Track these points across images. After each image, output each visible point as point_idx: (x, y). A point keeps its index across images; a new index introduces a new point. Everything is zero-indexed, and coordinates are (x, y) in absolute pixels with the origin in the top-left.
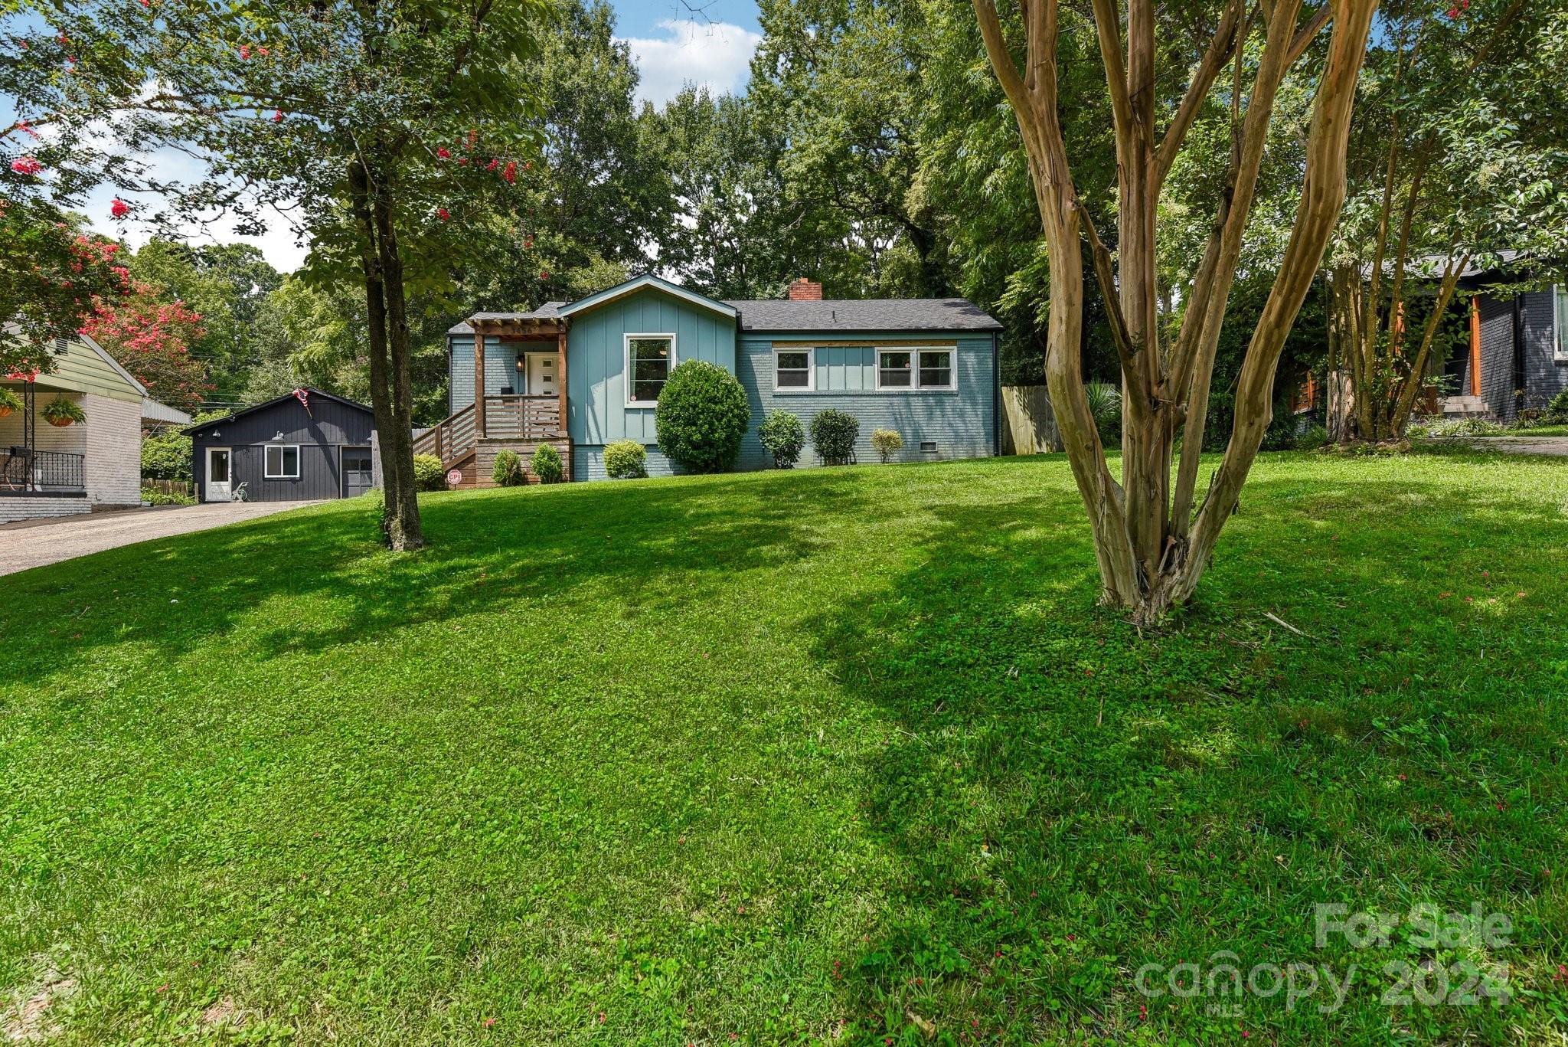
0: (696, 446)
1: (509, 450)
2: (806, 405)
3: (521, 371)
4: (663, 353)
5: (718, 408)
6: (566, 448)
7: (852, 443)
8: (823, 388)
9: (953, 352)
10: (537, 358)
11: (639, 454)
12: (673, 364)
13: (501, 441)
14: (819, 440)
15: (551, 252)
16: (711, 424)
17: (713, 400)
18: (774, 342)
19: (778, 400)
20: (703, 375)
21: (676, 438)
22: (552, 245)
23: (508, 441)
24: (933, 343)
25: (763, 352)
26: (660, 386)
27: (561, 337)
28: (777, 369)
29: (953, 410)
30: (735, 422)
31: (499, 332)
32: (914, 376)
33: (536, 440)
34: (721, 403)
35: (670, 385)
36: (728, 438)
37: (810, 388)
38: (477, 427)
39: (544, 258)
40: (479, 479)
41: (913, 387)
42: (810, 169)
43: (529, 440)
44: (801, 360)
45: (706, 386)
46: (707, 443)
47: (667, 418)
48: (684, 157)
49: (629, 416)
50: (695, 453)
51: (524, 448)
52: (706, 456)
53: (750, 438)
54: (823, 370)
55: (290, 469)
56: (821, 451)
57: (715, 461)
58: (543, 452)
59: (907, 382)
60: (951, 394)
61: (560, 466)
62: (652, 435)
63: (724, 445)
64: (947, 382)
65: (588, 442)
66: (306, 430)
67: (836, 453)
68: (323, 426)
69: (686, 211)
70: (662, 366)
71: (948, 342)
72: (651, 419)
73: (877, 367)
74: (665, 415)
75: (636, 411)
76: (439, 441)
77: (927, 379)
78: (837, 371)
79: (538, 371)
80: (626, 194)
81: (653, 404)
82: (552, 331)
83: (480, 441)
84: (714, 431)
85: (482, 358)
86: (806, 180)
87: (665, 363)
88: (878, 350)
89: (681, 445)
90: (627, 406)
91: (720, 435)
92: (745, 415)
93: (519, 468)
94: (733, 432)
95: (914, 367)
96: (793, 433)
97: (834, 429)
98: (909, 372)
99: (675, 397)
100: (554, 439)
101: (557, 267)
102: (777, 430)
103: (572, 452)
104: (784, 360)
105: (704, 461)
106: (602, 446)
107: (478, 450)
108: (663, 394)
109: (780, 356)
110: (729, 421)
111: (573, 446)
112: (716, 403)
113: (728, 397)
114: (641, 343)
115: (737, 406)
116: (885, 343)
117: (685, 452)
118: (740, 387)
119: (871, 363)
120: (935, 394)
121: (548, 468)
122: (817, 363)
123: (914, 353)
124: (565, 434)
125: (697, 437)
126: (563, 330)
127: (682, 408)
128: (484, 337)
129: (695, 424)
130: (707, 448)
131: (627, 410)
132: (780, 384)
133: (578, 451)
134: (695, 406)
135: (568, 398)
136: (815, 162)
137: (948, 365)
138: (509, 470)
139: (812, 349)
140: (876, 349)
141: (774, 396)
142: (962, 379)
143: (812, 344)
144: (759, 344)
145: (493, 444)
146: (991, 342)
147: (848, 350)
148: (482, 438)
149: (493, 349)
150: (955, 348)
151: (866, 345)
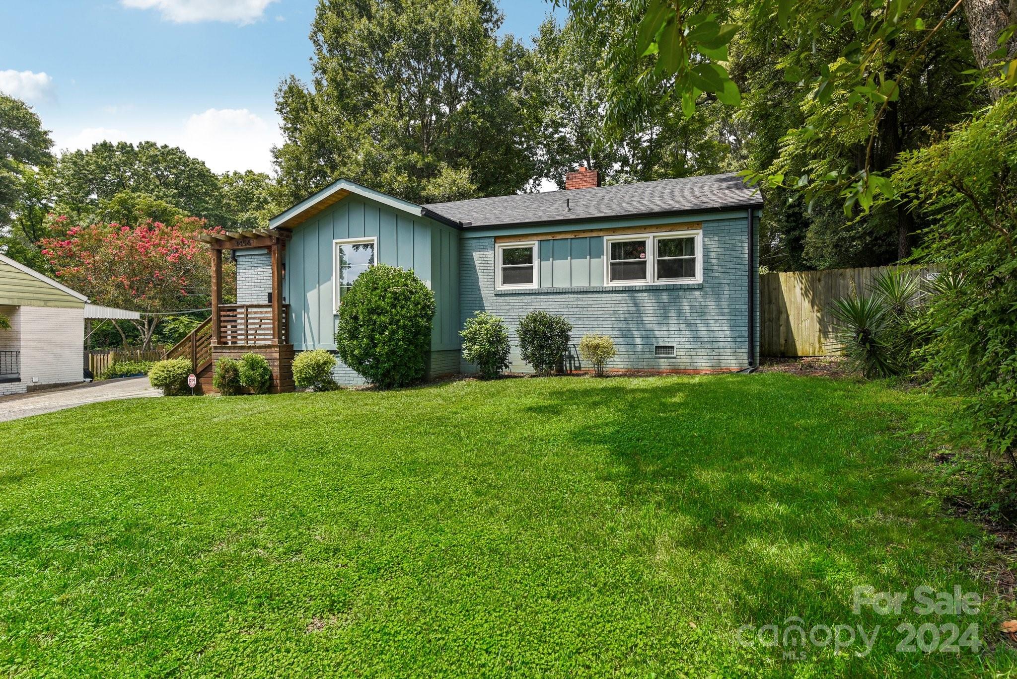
1: (228, 358)
2: (527, 304)
6: (277, 355)
8: (547, 285)
9: (699, 236)
13: (229, 348)
16: (372, 338)
17: (375, 311)
18: (497, 237)
19: (501, 299)
23: (235, 347)
24: (674, 227)
25: (485, 248)
27: (273, 248)
28: (500, 265)
29: (692, 307)
31: (228, 246)
32: (651, 269)
33: (254, 347)
37: (534, 285)
38: (213, 335)
41: (651, 279)
43: (249, 347)
44: (526, 255)
54: (547, 264)
59: (642, 276)
60: (690, 288)
63: (391, 360)
64: (688, 274)
65: (304, 348)
73: (606, 259)
77: (665, 270)
78: (562, 265)
82: (267, 243)
83: (215, 347)
88: (608, 240)
89: (349, 359)
90: (335, 312)
91: (381, 349)
93: (235, 373)
94: (398, 346)
95: (650, 257)
98: (645, 263)
100: (268, 346)
104: (509, 256)
107: (213, 356)
109: (504, 252)
116: (614, 231)
119: (599, 255)
122: (542, 258)
123: (651, 240)
124: (276, 341)
126: (275, 241)
131: (336, 316)
132: (506, 280)
137: (692, 251)
139: (537, 243)
140: (605, 238)
141: (496, 295)
142: (707, 270)
143: (535, 238)
144: (481, 241)
145: (224, 351)
146: (745, 222)
147: (573, 241)
148: (216, 345)
149: (263, 258)
150: (701, 231)
151: (594, 234)
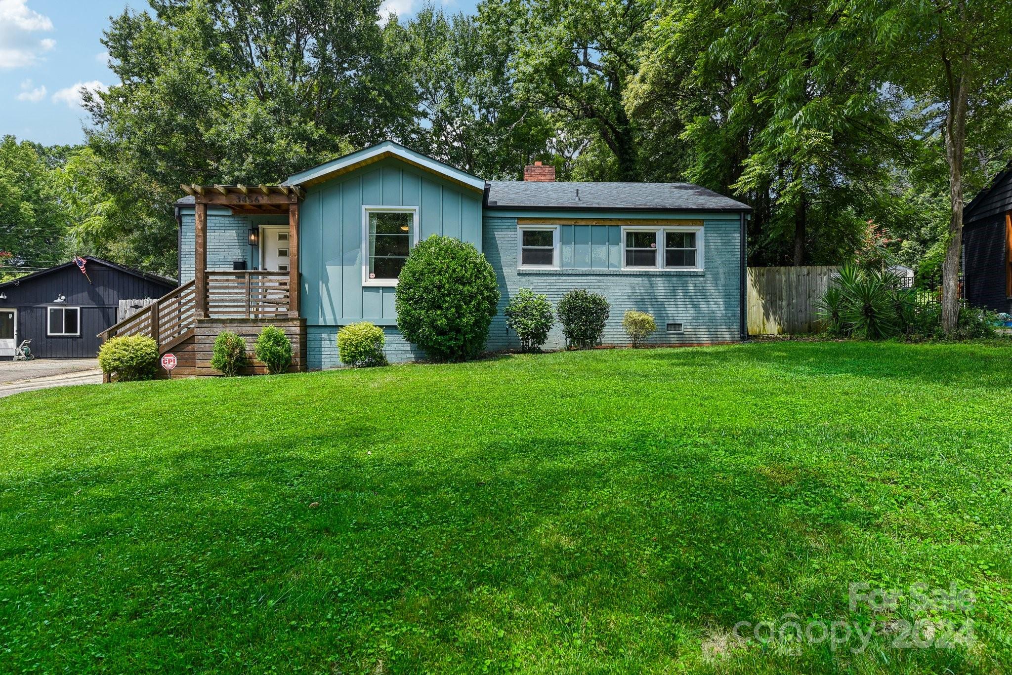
0: (441, 332)
1: (230, 333)
2: (551, 284)
3: (254, 245)
4: (405, 228)
5: (466, 289)
6: (297, 330)
7: (603, 326)
8: (568, 269)
9: (700, 232)
10: (272, 231)
11: (377, 339)
12: (415, 241)
13: (223, 321)
14: (568, 322)
15: (302, 137)
17: (460, 280)
18: (518, 218)
19: (524, 279)
20: (450, 252)
21: (419, 322)
22: (305, 131)
23: (232, 321)
24: (680, 222)
25: (508, 228)
26: (402, 262)
27: (292, 208)
28: (520, 246)
30: (486, 305)
31: (223, 200)
32: (660, 257)
33: (262, 321)
34: (470, 283)
35: (412, 264)
36: (477, 323)
37: (555, 267)
38: (196, 306)
39: (296, 142)
40: (199, 363)
41: (660, 266)
42: (537, 71)
43: (256, 321)
44: (547, 238)
45: (453, 264)
46: (454, 328)
47: (408, 299)
48: (423, 64)
49: (367, 294)
50: (440, 338)
51: (249, 329)
52: (452, 343)
53: (499, 322)
54: (568, 250)
55: (71, 328)
56: (570, 334)
57: (461, 348)
58: (269, 336)
59: (653, 263)
60: (696, 275)
61: (288, 351)
62: (392, 317)
63: (472, 331)
64: (692, 263)
65: (321, 323)
66: (86, 294)
67: (584, 335)
68: (100, 290)
69: (425, 115)
70: (403, 241)
71: (694, 222)
72: (391, 300)
73: (623, 246)
74: (405, 295)
75: (376, 289)
76: (156, 319)
77: (673, 259)
78: (583, 249)
79: (273, 245)
80: (374, 89)
81: (393, 282)
82: (282, 201)
83: (200, 321)
84: (460, 315)
85: (204, 230)
86: (531, 81)
87: (407, 238)
88: (625, 229)
89: (425, 330)
90: (364, 284)
91: (468, 319)
92: (495, 297)
93: (242, 351)
94: (483, 317)
95: (660, 247)
96: (542, 315)
97: (584, 311)
98: (654, 252)
99: (418, 277)
100: (282, 319)
101: (308, 151)
102: (525, 312)
103: (304, 334)
104: (530, 238)
105: (450, 347)
106: (336, 327)
107: (197, 331)
108: (405, 271)
109: (525, 233)
110: (479, 304)
111: (305, 327)
112: (464, 284)
113: (477, 277)
114: (380, 216)
115: (487, 288)
116: (632, 222)
117: (428, 337)
118: (489, 265)
119: (617, 242)
120: (679, 275)
121: (273, 354)
122: (563, 241)
123: (661, 232)
124: (295, 314)
125: (442, 322)
126: (294, 200)
127: (426, 289)
128: (206, 207)
129: (440, 307)
130: (453, 334)
131: (365, 288)
132: (525, 262)
133: (311, 333)
134: (439, 288)
135: (300, 275)
136: (542, 63)
137: (693, 244)
138: (230, 356)
139: (558, 227)
140: (623, 227)
141: (519, 275)
142: (708, 260)
143: (557, 221)
144: (504, 221)
145: (215, 325)
146: (738, 223)
147: (594, 228)
148: (202, 318)
149: (225, 221)
150: (702, 228)
151: (613, 223)
